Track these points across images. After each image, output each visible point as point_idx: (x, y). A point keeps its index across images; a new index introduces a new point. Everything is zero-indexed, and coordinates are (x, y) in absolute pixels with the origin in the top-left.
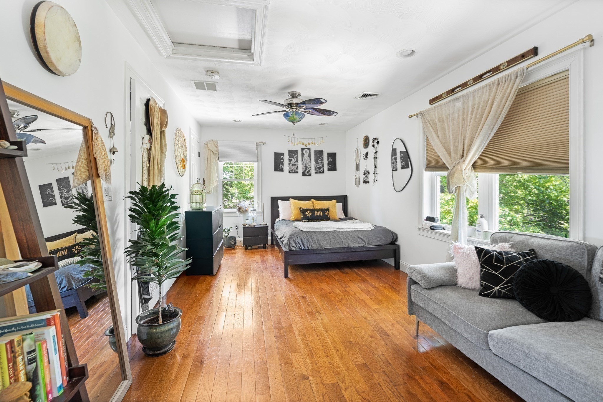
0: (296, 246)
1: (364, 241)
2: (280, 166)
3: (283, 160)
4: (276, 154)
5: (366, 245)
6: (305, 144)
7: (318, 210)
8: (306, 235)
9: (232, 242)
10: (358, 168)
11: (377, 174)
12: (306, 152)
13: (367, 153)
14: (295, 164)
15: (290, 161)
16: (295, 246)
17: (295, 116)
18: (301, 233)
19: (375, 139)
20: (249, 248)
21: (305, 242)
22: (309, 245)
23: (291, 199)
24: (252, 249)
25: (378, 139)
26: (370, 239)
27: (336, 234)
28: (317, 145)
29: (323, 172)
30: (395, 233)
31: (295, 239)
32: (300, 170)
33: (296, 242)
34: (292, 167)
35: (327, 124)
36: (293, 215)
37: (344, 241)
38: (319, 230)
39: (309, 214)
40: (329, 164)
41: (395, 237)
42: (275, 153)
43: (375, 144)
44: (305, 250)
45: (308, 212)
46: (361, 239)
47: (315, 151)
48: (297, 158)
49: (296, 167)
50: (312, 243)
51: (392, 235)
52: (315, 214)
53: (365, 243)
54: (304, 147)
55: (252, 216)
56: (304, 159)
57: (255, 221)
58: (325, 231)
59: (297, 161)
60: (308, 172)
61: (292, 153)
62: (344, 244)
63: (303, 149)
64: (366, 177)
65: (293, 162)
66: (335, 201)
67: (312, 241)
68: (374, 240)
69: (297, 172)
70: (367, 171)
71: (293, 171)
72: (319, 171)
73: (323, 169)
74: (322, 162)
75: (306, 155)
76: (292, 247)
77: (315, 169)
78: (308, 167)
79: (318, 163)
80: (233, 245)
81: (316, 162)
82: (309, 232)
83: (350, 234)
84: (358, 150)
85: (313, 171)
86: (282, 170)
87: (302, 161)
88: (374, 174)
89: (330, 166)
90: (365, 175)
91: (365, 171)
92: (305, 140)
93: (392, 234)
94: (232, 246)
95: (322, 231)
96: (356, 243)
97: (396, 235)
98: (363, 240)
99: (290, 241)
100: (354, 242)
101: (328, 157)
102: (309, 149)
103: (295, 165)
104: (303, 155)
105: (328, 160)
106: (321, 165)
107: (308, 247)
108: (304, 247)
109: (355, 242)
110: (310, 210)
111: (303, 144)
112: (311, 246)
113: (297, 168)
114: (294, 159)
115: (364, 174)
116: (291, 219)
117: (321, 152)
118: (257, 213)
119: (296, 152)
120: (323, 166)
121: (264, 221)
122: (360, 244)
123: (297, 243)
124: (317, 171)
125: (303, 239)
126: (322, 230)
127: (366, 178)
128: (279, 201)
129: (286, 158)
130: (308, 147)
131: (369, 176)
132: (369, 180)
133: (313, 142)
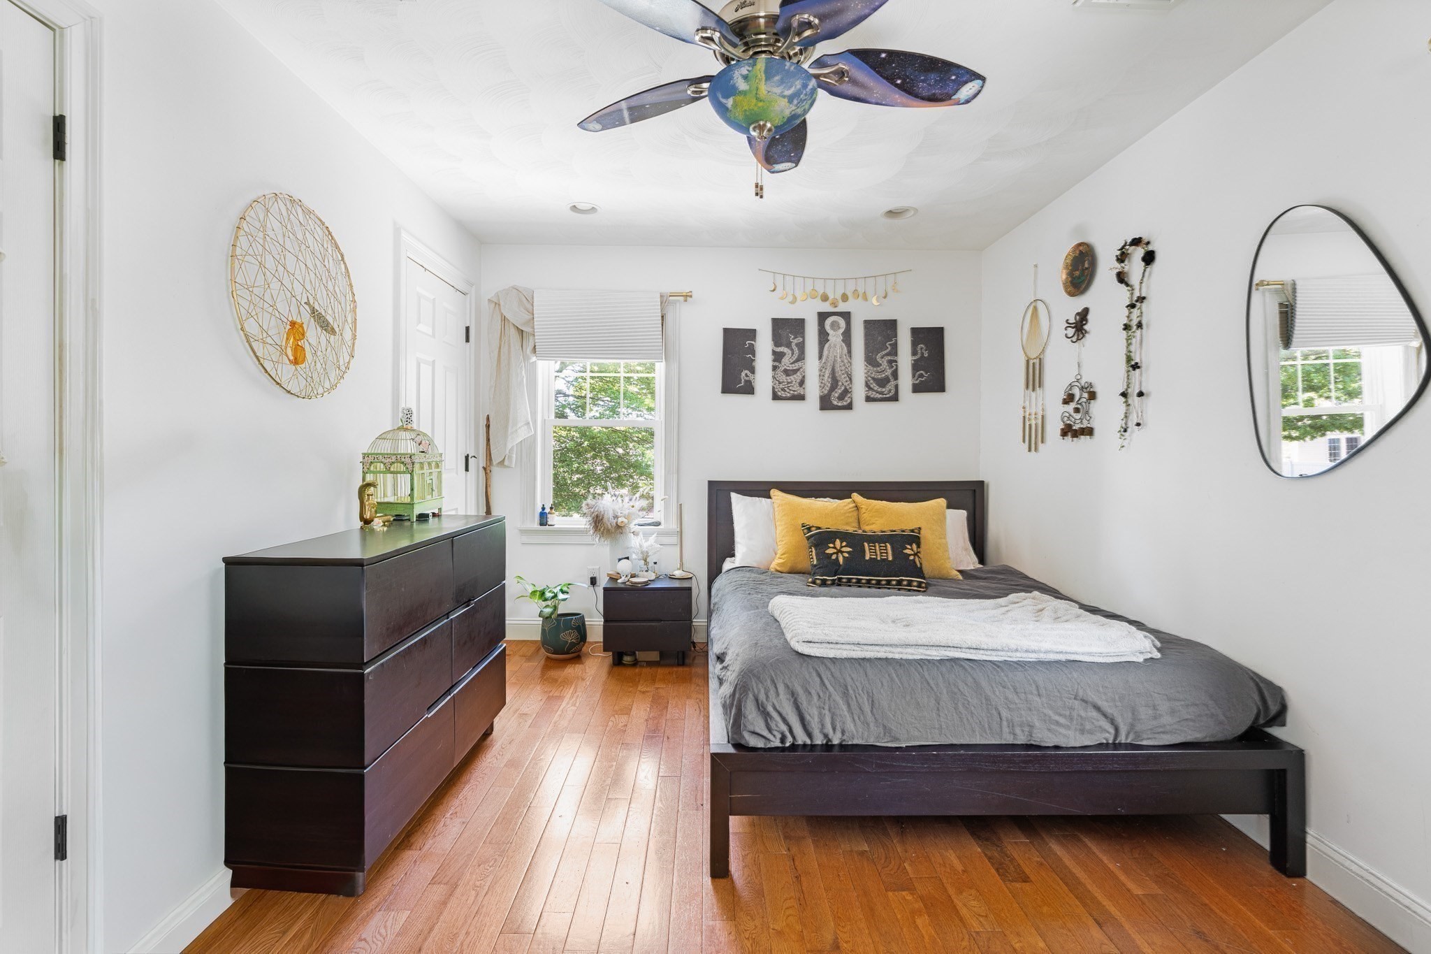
0: (770, 730)
1: (1112, 722)
2: (743, 374)
3: (754, 354)
4: (729, 334)
5: (1122, 739)
6: (831, 296)
7: (874, 539)
8: (819, 676)
9: (568, 637)
10: (1034, 377)
11: (1141, 394)
12: (835, 326)
13: (1083, 315)
14: (796, 366)
15: (778, 357)
16: (765, 733)
17: (763, 88)
18: (796, 664)
19: (1136, 242)
20: (627, 659)
21: (815, 712)
22: (834, 729)
23: (774, 492)
24: (635, 664)
25: (1148, 243)
26: (1144, 713)
27: (970, 680)
28: (874, 301)
29: (895, 398)
30: (1270, 684)
31: (762, 697)
32: (813, 389)
33: (770, 709)
34: (783, 378)
35: (916, 210)
36: (779, 552)
37: (1005, 714)
38: (882, 655)
39: (839, 551)
40: (916, 367)
41: (1274, 709)
42: (726, 331)
43: (1135, 265)
44: (813, 747)
45: (838, 542)
46: (1097, 708)
47: (868, 323)
48: (801, 346)
49: (798, 376)
50: (849, 719)
51: (1256, 697)
52: (864, 551)
53: (1117, 730)
54: (827, 307)
55: (641, 546)
56: (825, 352)
57: (651, 564)
58: (910, 657)
59: (801, 357)
60: (841, 398)
61: (787, 330)
62: (1005, 729)
63: (823, 317)
64: (1077, 410)
65: (786, 361)
66: (942, 502)
67: (844, 708)
68: (1166, 719)
69: (801, 398)
70: (1082, 389)
71: (788, 393)
72: (881, 393)
73: (897, 387)
74: (890, 362)
75: (835, 337)
76: (746, 735)
77: (867, 385)
78: (843, 378)
79: (879, 365)
80: (573, 645)
81: (870, 360)
82: (834, 660)
83: (1041, 684)
84: (1035, 309)
85: (859, 391)
86: (749, 389)
87: (820, 357)
88: (1124, 395)
89: (921, 376)
90: (1073, 405)
91: (1071, 386)
92: (830, 284)
93: (1257, 685)
94: (569, 649)
95: (897, 656)
96: (1068, 728)
97: (1278, 692)
98: (1105, 715)
99: (740, 701)
100: (1057, 723)
101: (914, 344)
102: (846, 316)
103: (795, 371)
104: (823, 337)
105: (914, 353)
106: (889, 372)
107: (826, 736)
108: (810, 735)
109: (1062, 720)
110: (844, 536)
111: (825, 298)
112: (843, 732)
113: (802, 383)
114: (792, 350)
115: (1069, 399)
116: (773, 566)
117: (891, 325)
118: (660, 534)
119: (797, 326)
120: (895, 375)
121: (682, 564)
122: (1091, 732)
123: (774, 714)
124: (873, 395)
125: (803, 698)
126: (896, 654)
127: (1078, 416)
128: (734, 497)
129: (764, 347)
130: (842, 307)
131: (1095, 407)
132: (1095, 424)
133: (861, 291)
